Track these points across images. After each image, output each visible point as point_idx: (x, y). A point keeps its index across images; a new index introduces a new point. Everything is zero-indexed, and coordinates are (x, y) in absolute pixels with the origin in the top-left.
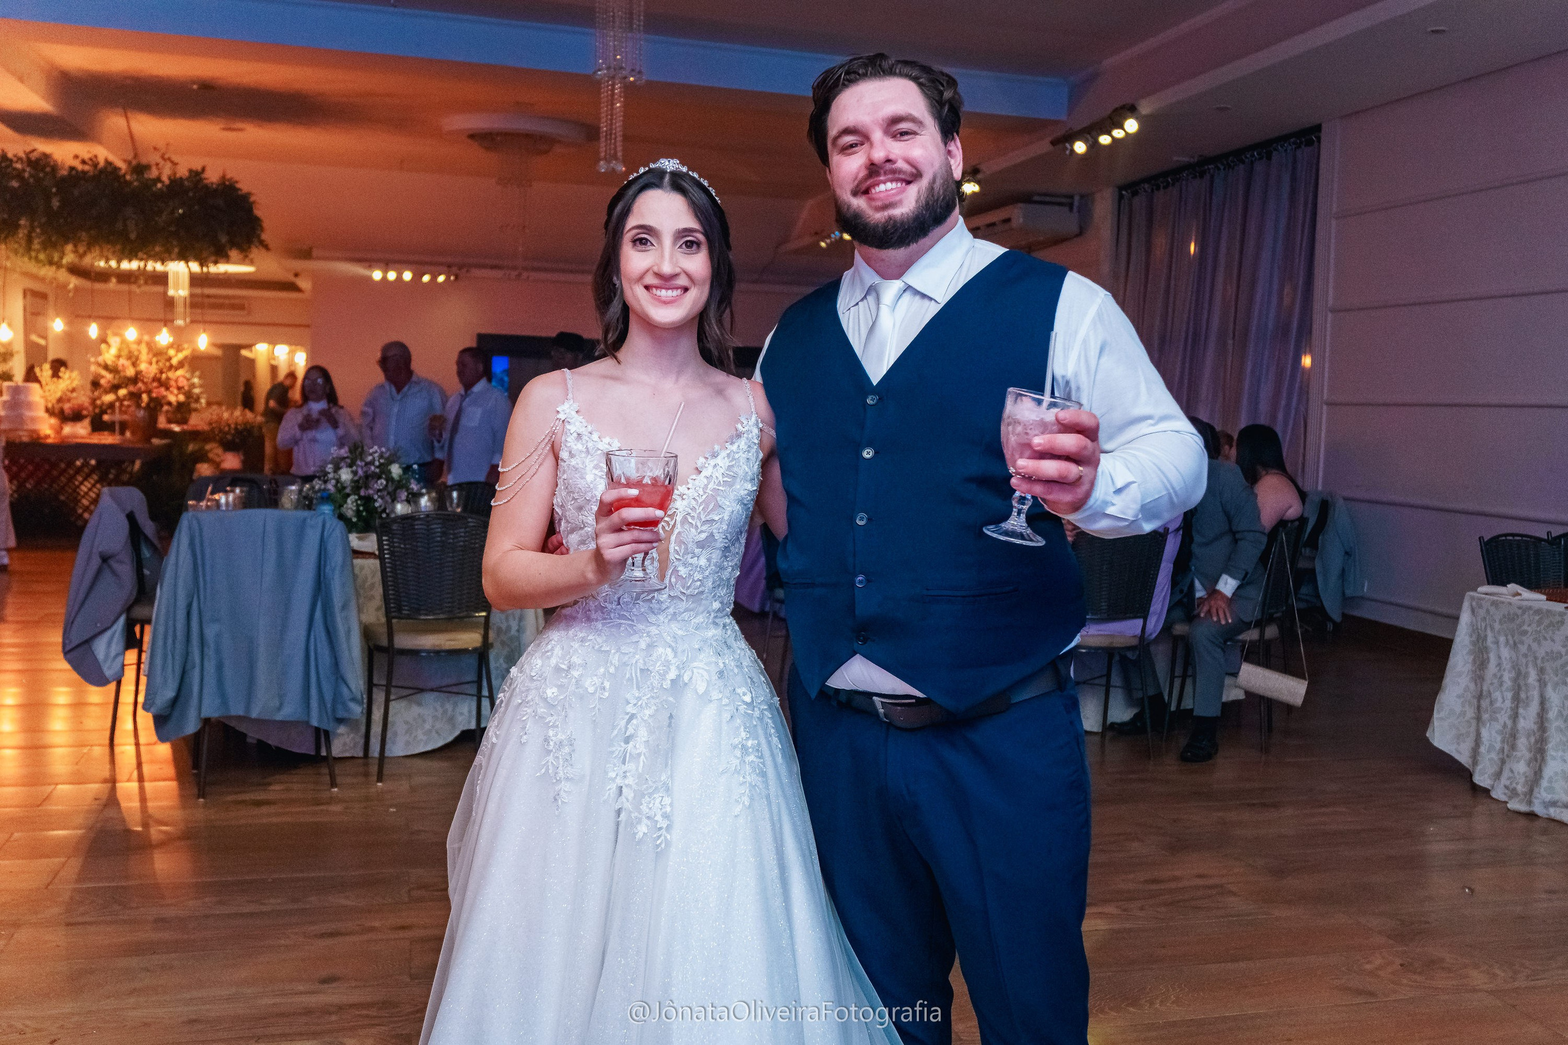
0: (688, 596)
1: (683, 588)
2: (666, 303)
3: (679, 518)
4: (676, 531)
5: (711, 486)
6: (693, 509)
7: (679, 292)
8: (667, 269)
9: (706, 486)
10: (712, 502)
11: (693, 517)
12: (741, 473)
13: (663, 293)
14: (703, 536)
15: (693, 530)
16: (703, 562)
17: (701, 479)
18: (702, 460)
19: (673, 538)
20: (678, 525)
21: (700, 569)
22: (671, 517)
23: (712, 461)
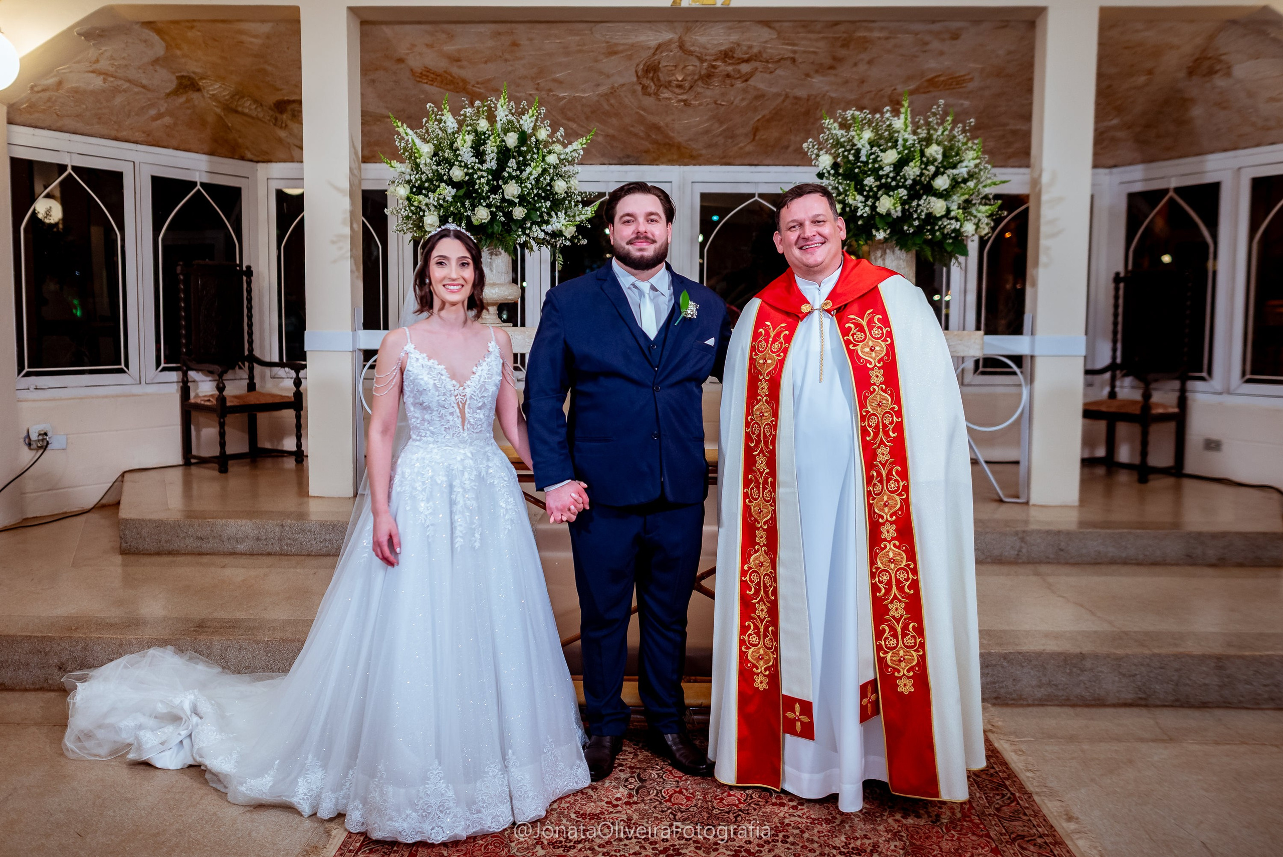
0: (476, 433)
1: (473, 429)
2: (452, 292)
3: (468, 396)
4: (467, 403)
5: (482, 379)
6: (475, 392)
7: (460, 287)
8: (454, 276)
9: (479, 380)
10: (483, 387)
11: (474, 396)
12: (494, 372)
13: (452, 287)
14: (480, 404)
16: (482, 416)
17: (475, 378)
18: (475, 368)
19: (466, 406)
20: (468, 400)
21: (480, 420)
22: (464, 396)
23: (480, 368)
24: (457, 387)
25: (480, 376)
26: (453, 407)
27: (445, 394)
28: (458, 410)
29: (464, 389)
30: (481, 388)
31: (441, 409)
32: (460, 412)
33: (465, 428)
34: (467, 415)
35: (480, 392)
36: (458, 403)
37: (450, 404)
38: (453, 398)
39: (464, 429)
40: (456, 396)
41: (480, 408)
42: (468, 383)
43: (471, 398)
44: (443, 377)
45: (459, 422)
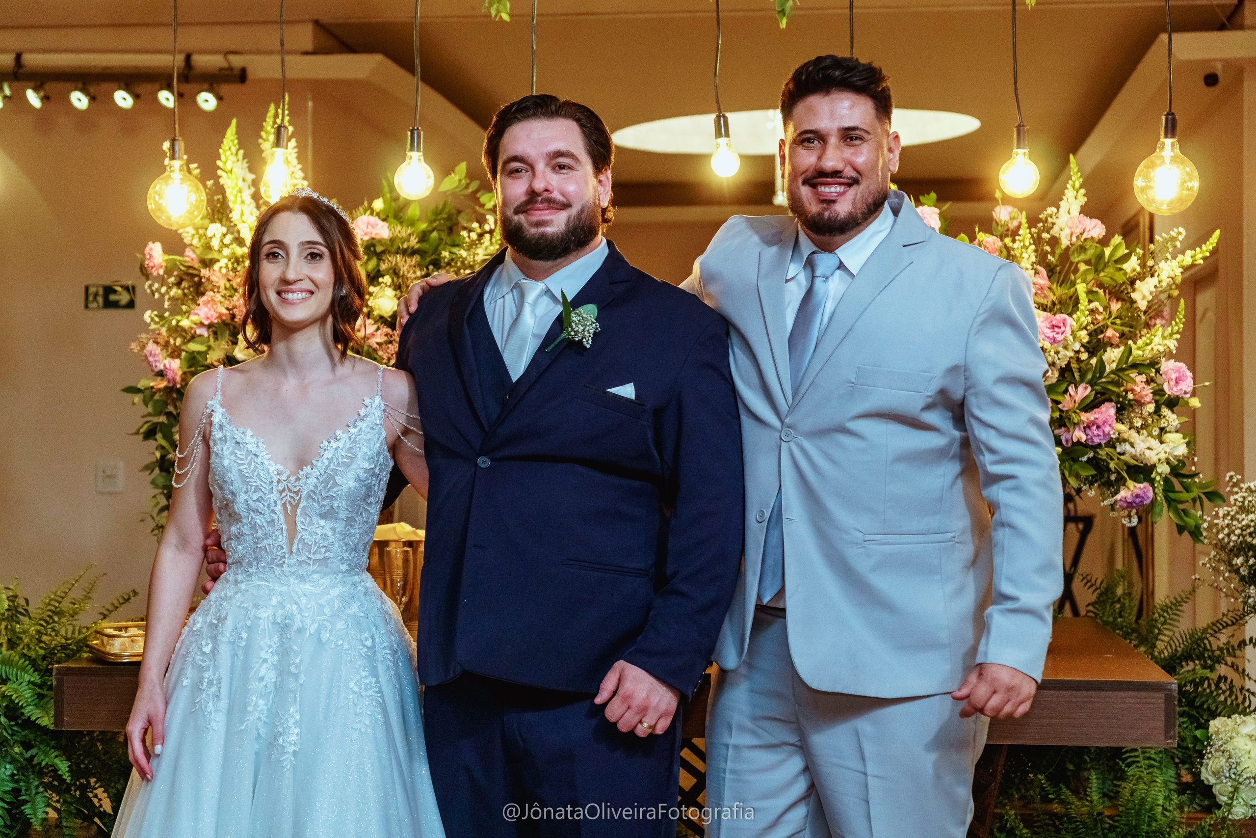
0: (316, 560)
1: (310, 553)
2: (295, 304)
3: (304, 494)
4: (302, 505)
6: (316, 486)
7: (306, 295)
8: (294, 276)
9: (327, 467)
10: (333, 480)
11: (315, 493)
12: (359, 453)
13: (292, 296)
14: (325, 509)
15: (315, 504)
17: (323, 461)
18: (324, 443)
19: (299, 512)
20: (302, 500)
21: (325, 537)
22: (296, 493)
23: (334, 444)
24: (284, 477)
25: (330, 460)
26: (273, 511)
27: (257, 489)
28: (282, 520)
29: (298, 479)
30: (327, 481)
31: (252, 513)
32: (286, 522)
33: (294, 550)
34: (299, 527)
35: (325, 487)
36: (284, 505)
37: (269, 506)
38: (275, 496)
39: (291, 552)
40: (281, 492)
41: (323, 516)
42: (307, 469)
43: (309, 496)
44: (259, 460)
45: (282, 540)
